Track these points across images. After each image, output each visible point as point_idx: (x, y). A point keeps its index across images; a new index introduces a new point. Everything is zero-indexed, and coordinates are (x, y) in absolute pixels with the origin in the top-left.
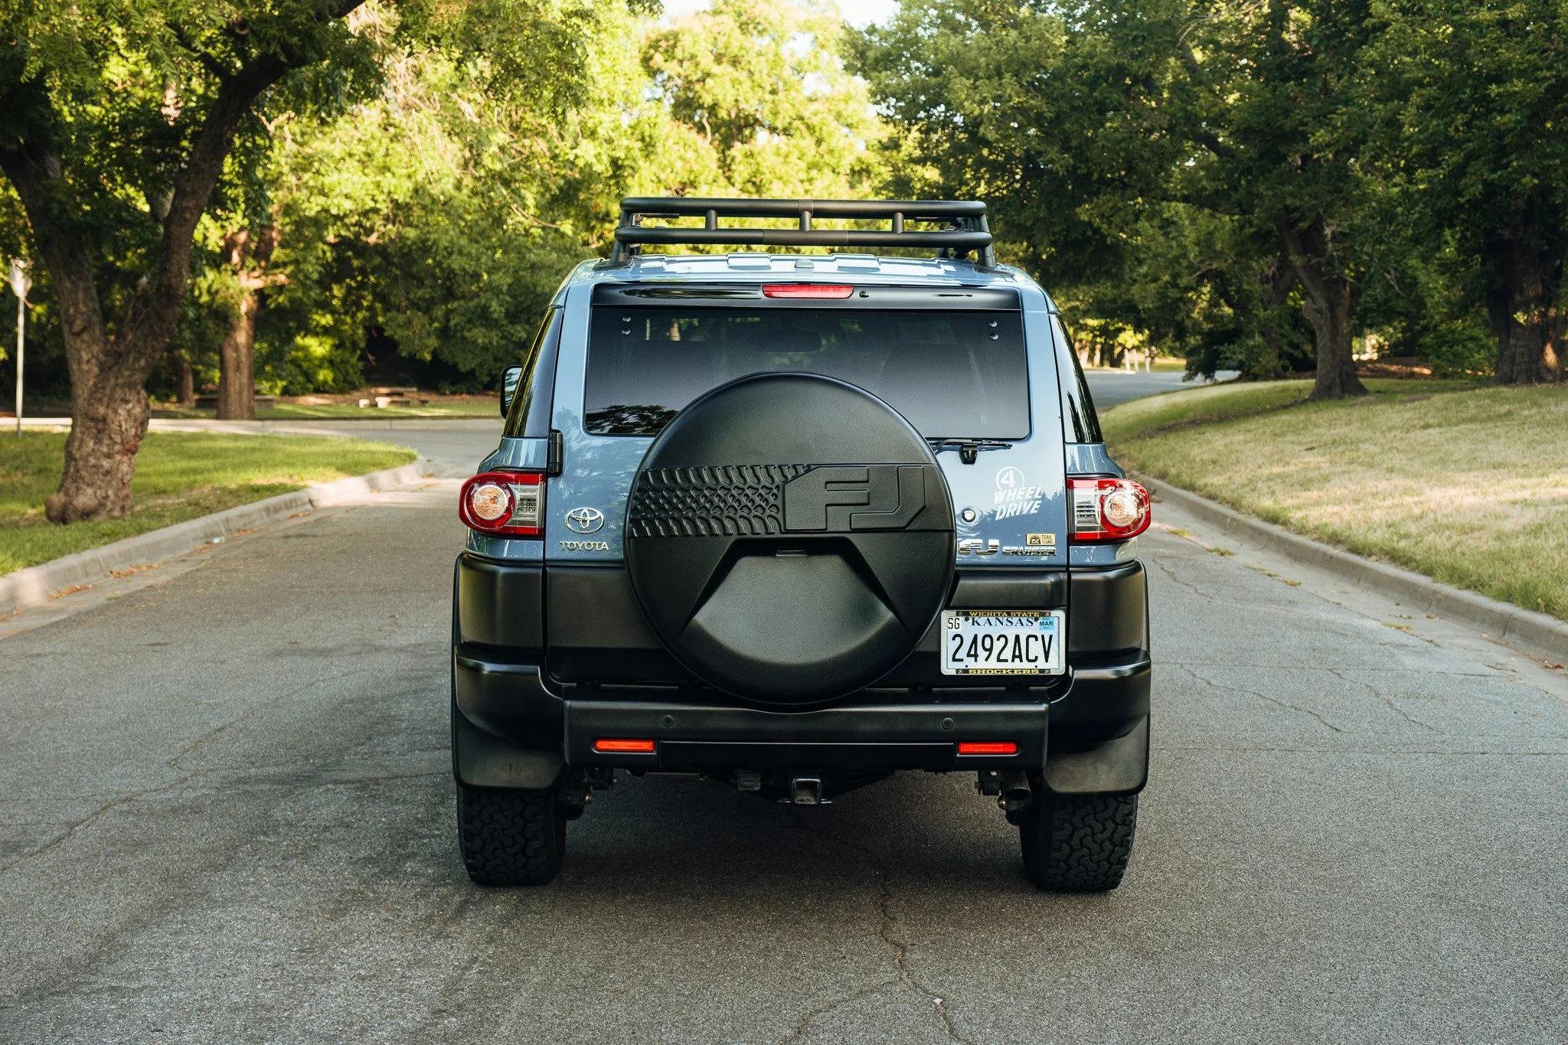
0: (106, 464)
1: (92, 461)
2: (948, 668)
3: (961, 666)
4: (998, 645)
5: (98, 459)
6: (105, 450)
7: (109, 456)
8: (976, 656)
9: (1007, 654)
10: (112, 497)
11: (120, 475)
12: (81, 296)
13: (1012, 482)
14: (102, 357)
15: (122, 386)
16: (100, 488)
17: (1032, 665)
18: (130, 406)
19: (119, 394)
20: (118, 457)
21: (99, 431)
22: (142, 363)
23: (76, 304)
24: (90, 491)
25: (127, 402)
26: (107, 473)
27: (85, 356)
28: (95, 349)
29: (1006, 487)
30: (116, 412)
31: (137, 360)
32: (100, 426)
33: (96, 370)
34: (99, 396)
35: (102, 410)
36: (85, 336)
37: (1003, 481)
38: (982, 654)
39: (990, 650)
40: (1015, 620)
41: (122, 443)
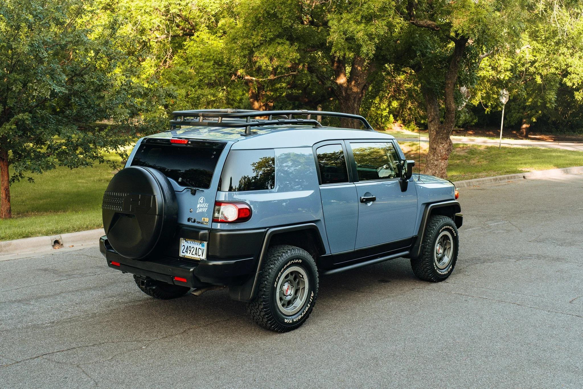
0: (436, 163)
1: (432, 162)
2: (181, 254)
3: (184, 254)
4: (192, 250)
5: (434, 161)
6: (436, 158)
7: (437, 160)
8: (187, 252)
9: (194, 253)
10: (437, 173)
11: (441, 166)
12: (432, 110)
13: (202, 202)
14: (437, 129)
15: (441, 138)
16: (434, 170)
17: (199, 257)
18: (444, 145)
19: (439, 141)
20: (440, 161)
21: (434, 153)
22: (445, 131)
23: (431, 113)
24: (430, 171)
25: (443, 143)
26: (436, 166)
27: (432, 129)
28: (435, 126)
29: (200, 203)
30: (439, 147)
31: (444, 130)
32: (434, 151)
33: (435, 133)
34: (434, 141)
35: (435, 146)
36: (433, 123)
37: (200, 201)
38: (189, 252)
39: (190, 251)
40: (196, 243)
41: (441, 156)
